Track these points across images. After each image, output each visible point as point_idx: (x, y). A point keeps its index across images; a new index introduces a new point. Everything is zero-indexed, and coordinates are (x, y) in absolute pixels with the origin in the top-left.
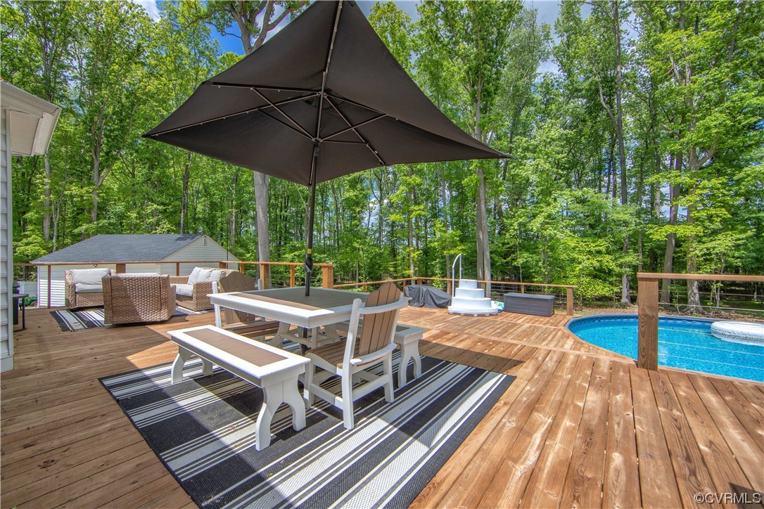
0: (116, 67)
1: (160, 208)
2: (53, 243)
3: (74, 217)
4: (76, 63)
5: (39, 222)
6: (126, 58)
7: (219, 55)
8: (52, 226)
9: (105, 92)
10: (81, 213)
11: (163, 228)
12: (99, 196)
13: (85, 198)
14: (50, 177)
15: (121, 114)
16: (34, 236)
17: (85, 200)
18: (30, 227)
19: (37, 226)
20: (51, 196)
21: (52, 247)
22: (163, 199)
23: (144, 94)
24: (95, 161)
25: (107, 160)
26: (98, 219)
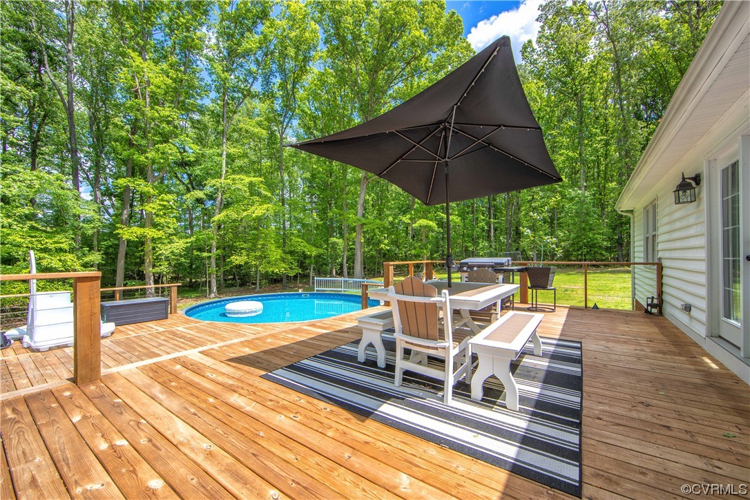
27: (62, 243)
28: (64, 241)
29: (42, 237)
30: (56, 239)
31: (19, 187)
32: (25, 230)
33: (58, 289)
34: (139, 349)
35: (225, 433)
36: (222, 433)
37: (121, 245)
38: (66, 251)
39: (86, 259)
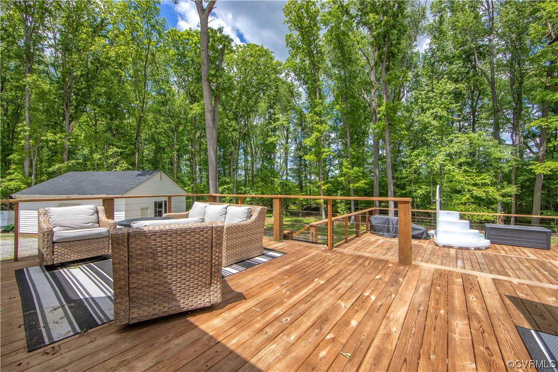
0: (84, 36)
1: (119, 150)
2: (32, 179)
3: (49, 159)
4: (51, 35)
5: (21, 162)
6: (91, 31)
7: (166, 30)
8: (31, 166)
9: (75, 56)
10: (55, 155)
11: (121, 167)
12: (69, 141)
13: (58, 143)
14: (29, 126)
15: (87, 76)
16: (16, 173)
17: (59, 144)
18: (14, 166)
19: (19, 166)
20: (31, 141)
21: (31, 183)
22: (121, 143)
23: (106, 58)
24: (67, 113)
25: (76, 113)
26: (68, 159)
27: (486, 179)
28: (487, 178)
29: (473, 176)
30: (482, 177)
31: (458, 146)
32: (461, 172)
33: (484, 212)
34: (497, 265)
35: (414, 334)
36: (413, 332)
37: (537, 179)
38: (488, 185)
39: (504, 191)
